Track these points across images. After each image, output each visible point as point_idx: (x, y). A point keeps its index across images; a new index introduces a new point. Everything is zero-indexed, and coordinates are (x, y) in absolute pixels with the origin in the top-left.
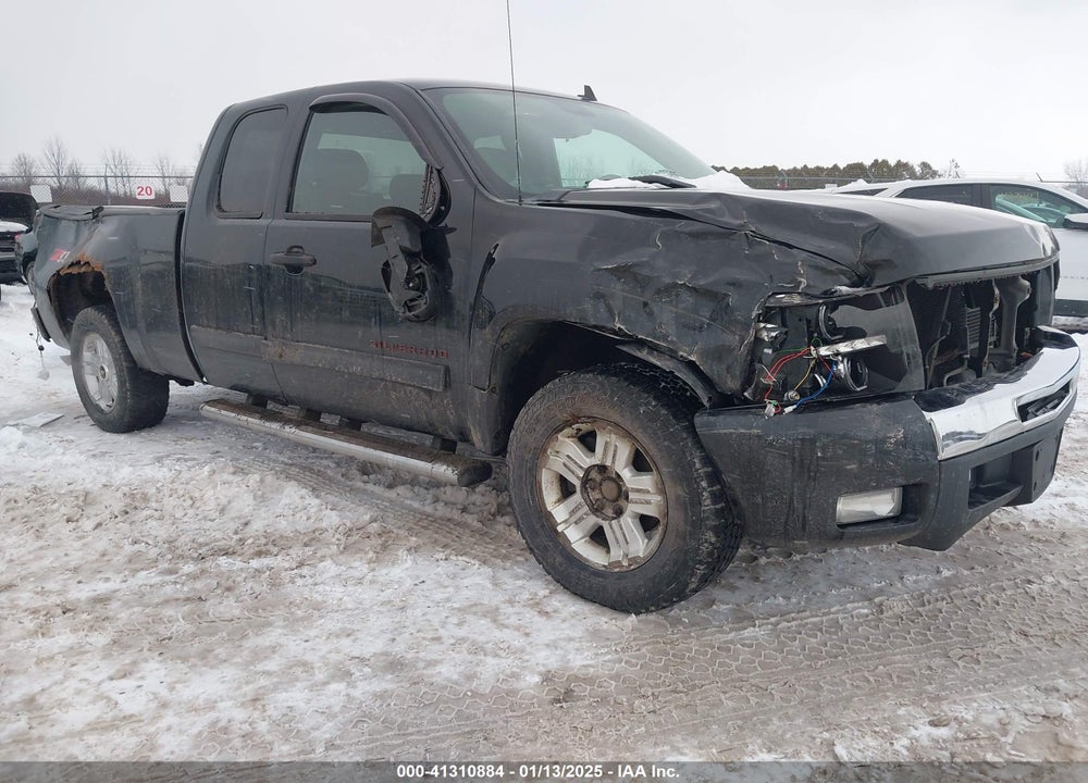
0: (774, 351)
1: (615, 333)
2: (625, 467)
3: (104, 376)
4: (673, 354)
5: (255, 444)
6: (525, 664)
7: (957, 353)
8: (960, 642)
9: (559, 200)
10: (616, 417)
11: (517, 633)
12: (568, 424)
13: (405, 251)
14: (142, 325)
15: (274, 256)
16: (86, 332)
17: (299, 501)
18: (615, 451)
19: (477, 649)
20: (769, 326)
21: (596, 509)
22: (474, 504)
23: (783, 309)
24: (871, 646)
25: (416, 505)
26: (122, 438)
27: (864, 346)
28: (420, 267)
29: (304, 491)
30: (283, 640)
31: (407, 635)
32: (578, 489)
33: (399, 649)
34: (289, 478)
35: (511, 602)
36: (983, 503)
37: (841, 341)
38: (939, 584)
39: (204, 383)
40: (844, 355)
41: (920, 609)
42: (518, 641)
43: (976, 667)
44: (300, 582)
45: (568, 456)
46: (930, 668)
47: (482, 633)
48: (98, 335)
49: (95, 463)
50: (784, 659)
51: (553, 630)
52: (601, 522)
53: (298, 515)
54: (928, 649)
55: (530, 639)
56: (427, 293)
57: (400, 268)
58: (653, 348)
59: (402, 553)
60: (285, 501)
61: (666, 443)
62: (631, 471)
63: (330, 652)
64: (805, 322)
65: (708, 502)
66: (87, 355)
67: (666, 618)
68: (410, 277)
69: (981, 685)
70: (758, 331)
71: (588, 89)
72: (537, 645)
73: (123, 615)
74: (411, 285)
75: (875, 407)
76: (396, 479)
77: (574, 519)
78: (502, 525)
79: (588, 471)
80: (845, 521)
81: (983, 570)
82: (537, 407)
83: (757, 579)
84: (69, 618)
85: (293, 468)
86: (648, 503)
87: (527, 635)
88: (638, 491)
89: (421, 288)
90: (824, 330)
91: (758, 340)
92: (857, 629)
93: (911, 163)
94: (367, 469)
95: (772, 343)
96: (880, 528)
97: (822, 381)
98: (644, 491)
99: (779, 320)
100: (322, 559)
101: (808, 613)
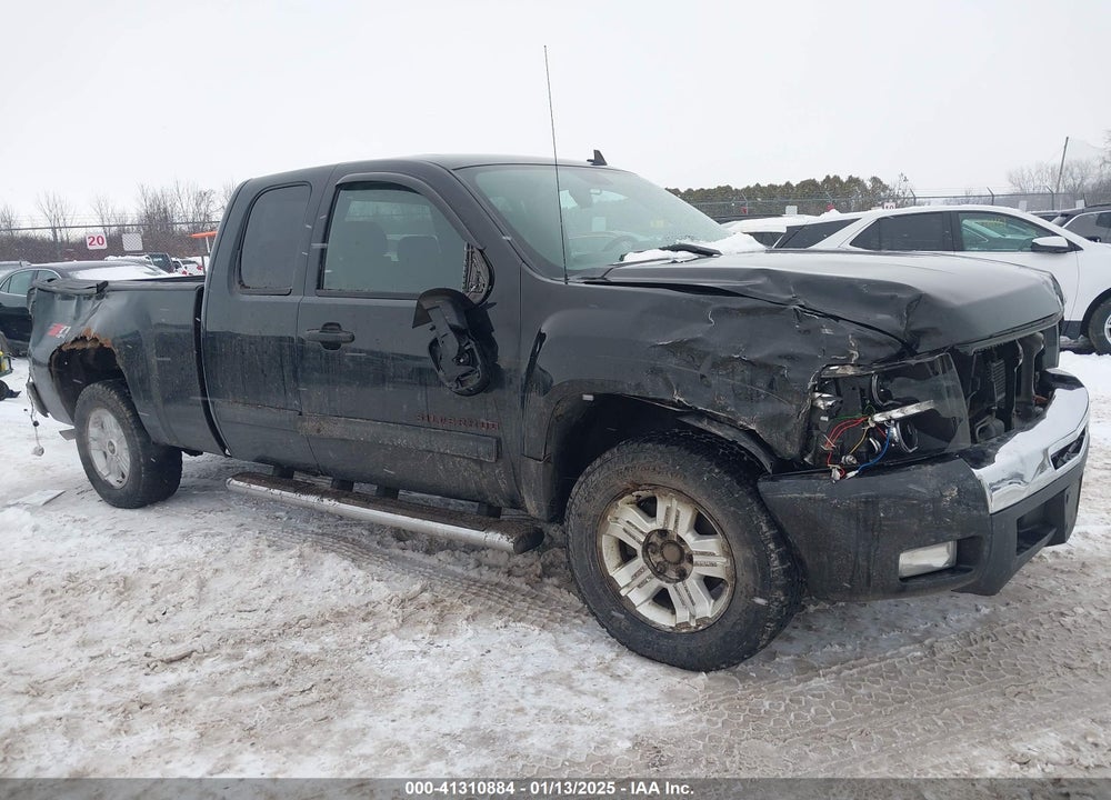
0: (830, 419)
1: (674, 405)
2: (688, 531)
3: (113, 451)
4: (732, 424)
5: (277, 514)
6: (612, 730)
7: (986, 406)
8: (1012, 679)
9: (602, 278)
10: (679, 484)
11: (595, 699)
12: (627, 491)
13: (453, 328)
14: (158, 400)
15: (308, 331)
16: (92, 408)
17: (344, 574)
18: (677, 516)
19: (561, 718)
20: (825, 395)
21: (659, 572)
22: (518, 566)
23: (835, 380)
24: (932, 689)
25: (459, 570)
26: (136, 514)
27: (915, 411)
28: (469, 343)
29: (346, 563)
30: (369, 721)
31: (489, 708)
32: (640, 553)
33: (486, 723)
34: (326, 549)
35: (580, 667)
36: (1028, 549)
37: (894, 407)
38: (980, 622)
39: (227, 456)
40: (896, 421)
41: (969, 649)
42: (599, 708)
43: (1032, 703)
44: (368, 659)
45: (628, 523)
46: (991, 707)
47: (562, 702)
48: (106, 411)
49: (120, 544)
50: (855, 707)
51: (629, 693)
52: (664, 584)
53: (347, 588)
54: (985, 688)
55: (610, 705)
56: (478, 367)
57: (451, 346)
58: (713, 418)
59: (462, 624)
60: (328, 574)
61: (732, 508)
62: (694, 535)
63: (419, 731)
64: (858, 391)
65: (776, 563)
66: (93, 431)
67: (734, 674)
68: (461, 353)
69: (1039, 720)
70: (813, 400)
71: (597, 153)
72: (617, 710)
73: (201, 705)
74: (462, 361)
75: (929, 468)
76: (433, 545)
77: (637, 582)
78: (550, 587)
79: (648, 536)
80: (905, 575)
81: (1018, 605)
82: (597, 477)
83: (809, 628)
84: (147, 713)
85: (326, 538)
86: (714, 565)
87: (606, 700)
88: (703, 554)
89: (472, 362)
90: (876, 396)
91: (814, 408)
92: (915, 672)
93: (861, 178)
94: (401, 535)
95: (829, 411)
96: (939, 579)
97: (876, 444)
98: (710, 555)
99: (834, 390)
100: (384, 634)
101: (865, 659)
